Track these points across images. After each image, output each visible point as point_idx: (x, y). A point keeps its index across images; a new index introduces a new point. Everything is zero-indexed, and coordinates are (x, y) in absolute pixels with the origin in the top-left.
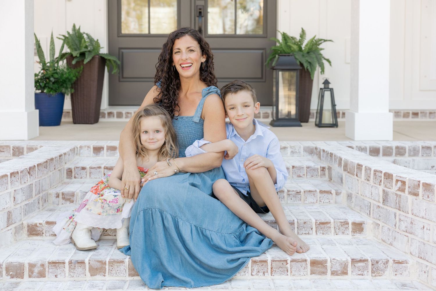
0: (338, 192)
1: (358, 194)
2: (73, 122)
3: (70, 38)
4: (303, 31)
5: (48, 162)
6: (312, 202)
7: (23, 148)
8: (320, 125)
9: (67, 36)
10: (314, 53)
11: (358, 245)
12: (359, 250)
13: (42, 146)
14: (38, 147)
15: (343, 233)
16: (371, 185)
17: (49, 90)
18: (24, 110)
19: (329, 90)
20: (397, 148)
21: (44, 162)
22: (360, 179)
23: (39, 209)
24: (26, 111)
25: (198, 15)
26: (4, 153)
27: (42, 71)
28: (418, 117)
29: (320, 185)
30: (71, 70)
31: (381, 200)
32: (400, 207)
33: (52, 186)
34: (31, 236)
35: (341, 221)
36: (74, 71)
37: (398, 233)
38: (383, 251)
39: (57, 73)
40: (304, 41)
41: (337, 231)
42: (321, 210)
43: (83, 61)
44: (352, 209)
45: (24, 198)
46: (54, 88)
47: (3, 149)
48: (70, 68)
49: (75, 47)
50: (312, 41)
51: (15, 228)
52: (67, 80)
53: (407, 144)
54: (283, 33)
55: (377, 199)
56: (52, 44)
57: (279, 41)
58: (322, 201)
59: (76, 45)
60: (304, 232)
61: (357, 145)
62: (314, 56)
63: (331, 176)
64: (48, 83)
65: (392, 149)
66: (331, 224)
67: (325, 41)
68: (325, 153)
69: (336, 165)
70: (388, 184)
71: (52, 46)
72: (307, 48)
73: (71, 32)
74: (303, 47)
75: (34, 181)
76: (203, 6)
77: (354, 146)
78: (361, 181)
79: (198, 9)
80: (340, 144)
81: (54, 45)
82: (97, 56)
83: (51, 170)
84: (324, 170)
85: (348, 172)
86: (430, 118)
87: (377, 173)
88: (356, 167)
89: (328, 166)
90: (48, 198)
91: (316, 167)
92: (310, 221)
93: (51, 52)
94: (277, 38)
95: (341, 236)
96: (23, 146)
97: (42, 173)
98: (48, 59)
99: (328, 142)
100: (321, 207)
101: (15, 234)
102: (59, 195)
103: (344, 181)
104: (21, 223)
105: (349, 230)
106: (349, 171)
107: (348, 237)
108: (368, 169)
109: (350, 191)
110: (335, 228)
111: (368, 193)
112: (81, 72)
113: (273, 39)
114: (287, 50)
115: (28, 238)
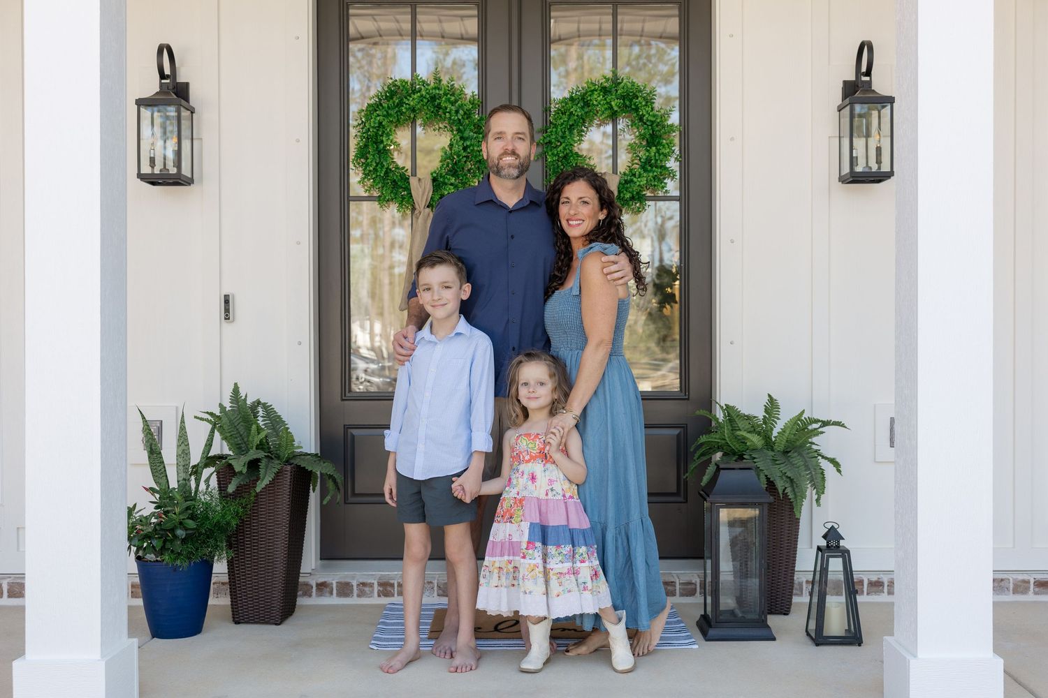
2: (231, 620)
3: (225, 420)
4: (772, 401)
9: (217, 412)
10: (800, 454)
17: (174, 556)
18: (98, 656)
19: (840, 554)
24: (103, 656)
27: (157, 512)
30: (228, 504)
36: (233, 506)
39: (193, 517)
40: (775, 422)
43: (254, 484)
46: (185, 553)
50: (796, 423)
52: (216, 530)
54: (728, 406)
56: (183, 441)
57: (716, 420)
59: (241, 436)
62: (799, 461)
64: (171, 541)
67: (826, 422)
71: (183, 446)
72: (783, 438)
73: (228, 406)
74: (775, 434)
81: (187, 444)
82: (289, 468)
93: (181, 460)
94: (713, 415)
112: (250, 506)
113: (704, 413)
114: (737, 446)
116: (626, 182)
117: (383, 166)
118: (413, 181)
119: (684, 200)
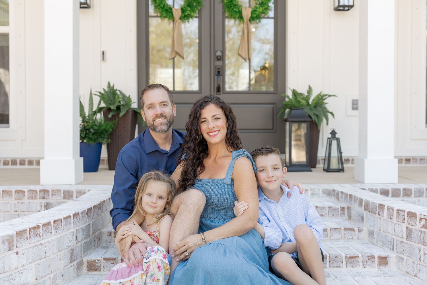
0: (360, 230)
1: (380, 231)
2: (108, 169)
3: (106, 94)
4: (310, 88)
5: (101, 204)
6: (338, 238)
7: (72, 192)
8: (328, 170)
9: (103, 92)
10: (320, 107)
11: (385, 277)
12: (388, 282)
13: (90, 190)
14: (87, 191)
15: (370, 266)
16: (394, 223)
17: (89, 140)
19: (335, 139)
20: (404, 189)
21: (99, 204)
22: (383, 218)
23: (95, 246)
24: (73, 158)
25: (217, 74)
26: (55, 196)
27: (82, 124)
28: (410, 163)
29: (343, 223)
30: (108, 122)
31: (405, 236)
32: (424, 242)
33: (104, 225)
34: (90, 271)
35: (368, 255)
36: (110, 123)
37: (423, 265)
38: (410, 282)
39: (96, 125)
40: (311, 96)
41: (365, 264)
42: (347, 246)
43: (118, 114)
44: (374, 244)
45: (83, 237)
46: (93, 138)
47: (55, 192)
48: (107, 120)
49: (110, 102)
50: (318, 96)
51: (77, 264)
52: (104, 131)
53: (413, 186)
54: (294, 89)
55: (400, 235)
56: (91, 100)
57: (288, 97)
58: (346, 237)
59: (111, 100)
60: (335, 266)
61: (369, 188)
62: (320, 109)
63: (351, 215)
64: (88, 134)
65: (400, 191)
66: (359, 258)
67: (330, 96)
68: (344, 195)
69: (356, 205)
70: (412, 222)
72: (314, 102)
73: (106, 89)
74: (310, 101)
75: (91, 221)
76: (221, 66)
77: (367, 188)
78: (384, 220)
79: (217, 69)
80: (353, 186)
81: (93, 101)
82: (131, 110)
83: (104, 211)
84: (344, 209)
85: (369, 212)
86: (421, 163)
87: (400, 212)
88: (377, 207)
89: (347, 206)
90: (101, 236)
91: (337, 207)
92: (341, 256)
93: (90, 106)
94: (286, 94)
95: (368, 269)
96: (72, 190)
97: (97, 214)
98: (87, 112)
99: (343, 185)
100: (346, 242)
101: (76, 270)
102: (111, 234)
103: (365, 220)
104: (81, 259)
105: (375, 263)
106: (370, 210)
107: (374, 269)
108: (390, 209)
109: (372, 228)
110: (362, 261)
111: (391, 230)
112: (116, 124)
113: (283, 95)
114: (297, 105)
115: (87, 274)
116: (254, 11)
117: (162, 4)
118: (174, 10)
119: (276, 18)
